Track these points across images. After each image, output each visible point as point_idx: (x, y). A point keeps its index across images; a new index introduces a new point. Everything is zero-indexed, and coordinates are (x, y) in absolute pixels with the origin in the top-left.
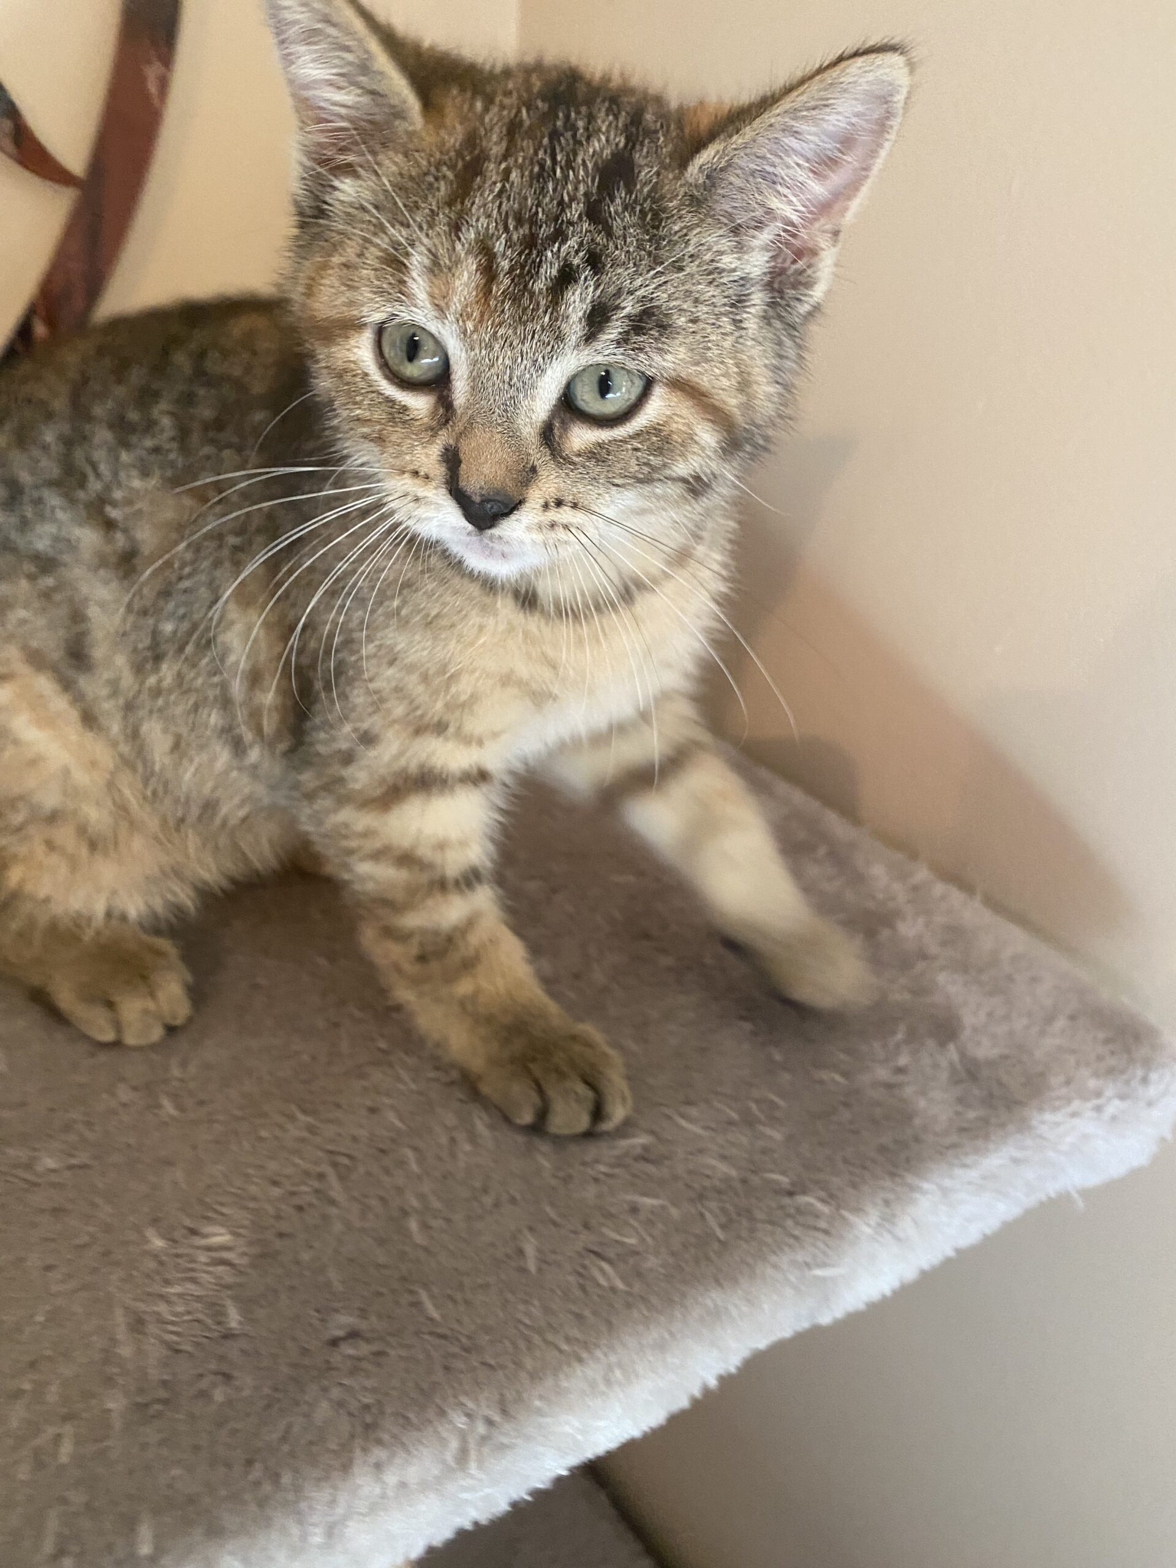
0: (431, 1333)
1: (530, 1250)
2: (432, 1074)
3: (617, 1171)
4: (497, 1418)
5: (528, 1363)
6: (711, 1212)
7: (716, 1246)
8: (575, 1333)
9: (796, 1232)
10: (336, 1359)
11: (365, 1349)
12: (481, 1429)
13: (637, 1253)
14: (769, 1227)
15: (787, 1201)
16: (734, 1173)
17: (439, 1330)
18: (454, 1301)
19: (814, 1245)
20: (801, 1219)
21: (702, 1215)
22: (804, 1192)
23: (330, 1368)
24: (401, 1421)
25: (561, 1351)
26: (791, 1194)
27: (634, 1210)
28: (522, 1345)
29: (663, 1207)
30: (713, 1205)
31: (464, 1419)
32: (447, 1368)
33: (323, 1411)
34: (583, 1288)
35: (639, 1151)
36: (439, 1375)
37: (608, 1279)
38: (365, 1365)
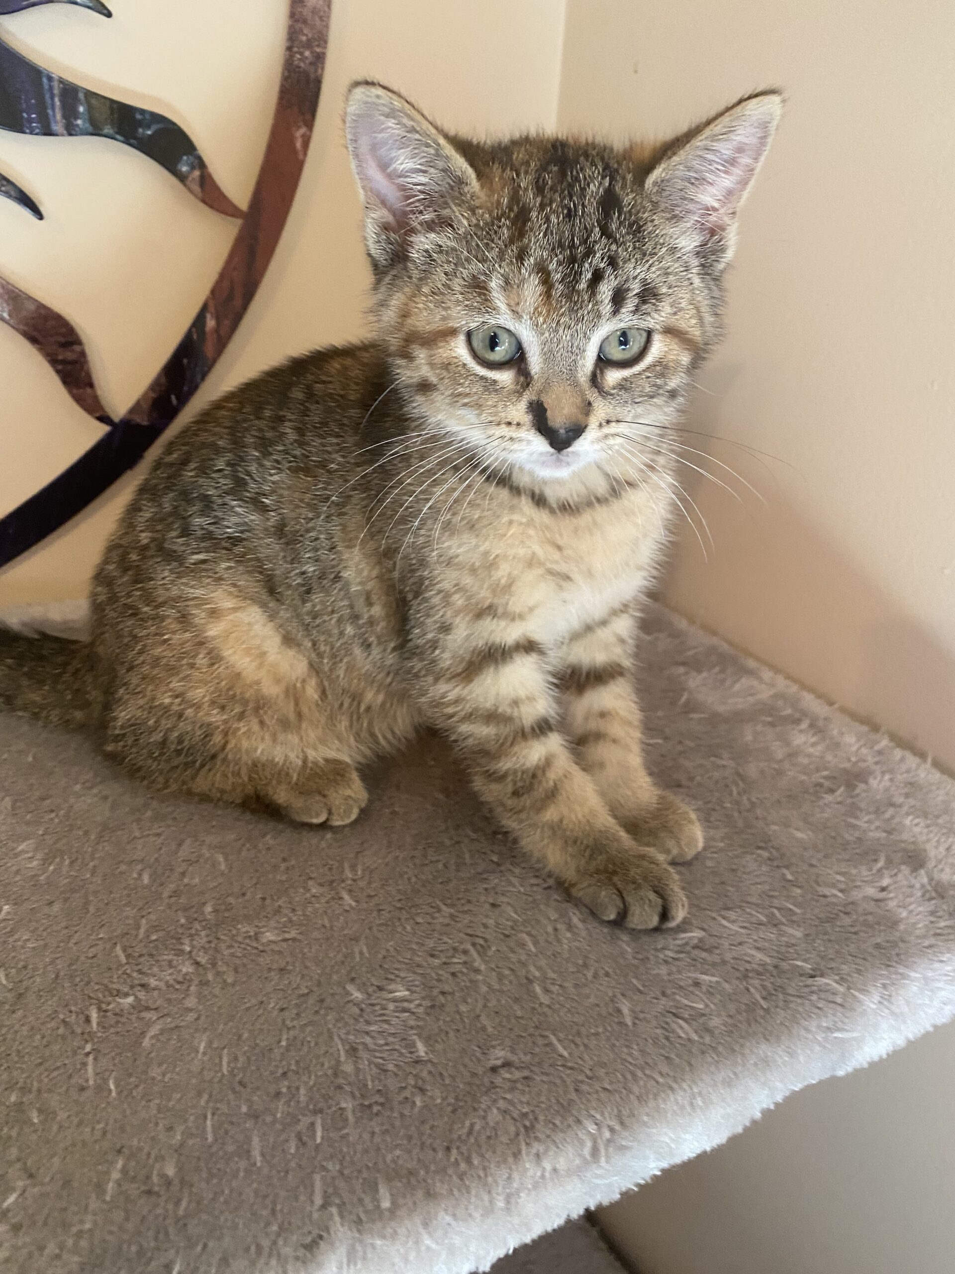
0: (563, 1066)
1: (625, 1011)
2: (534, 881)
3: (682, 956)
4: (617, 1127)
5: (636, 1089)
6: (756, 988)
7: (762, 1012)
8: (665, 1069)
9: (820, 1005)
10: (498, 1081)
11: (518, 1075)
12: (607, 1134)
13: (704, 1015)
14: (799, 1001)
15: (810, 981)
16: (768, 960)
17: (569, 1064)
18: (576, 1044)
19: (834, 1015)
20: (823, 995)
21: (748, 990)
22: (822, 976)
23: (493, 1086)
24: (551, 1126)
25: (657, 1082)
26: (812, 977)
27: (697, 984)
28: (629, 1076)
29: (717, 982)
30: (756, 982)
31: (595, 1127)
32: (576, 1090)
33: (494, 1115)
34: (667, 1038)
35: (696, 941)
36: (573, 1096)
37: (687, 1033)
38: (519, 1086)
